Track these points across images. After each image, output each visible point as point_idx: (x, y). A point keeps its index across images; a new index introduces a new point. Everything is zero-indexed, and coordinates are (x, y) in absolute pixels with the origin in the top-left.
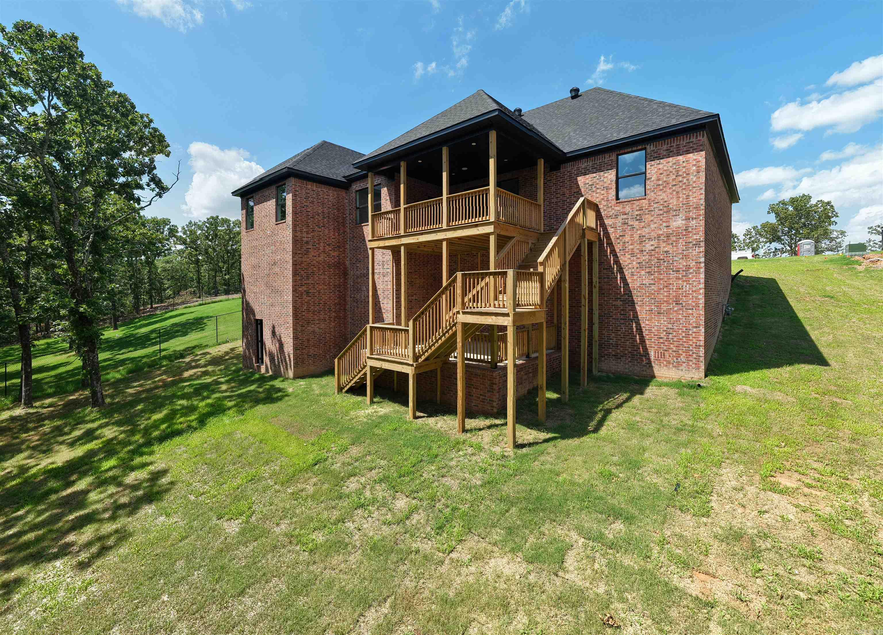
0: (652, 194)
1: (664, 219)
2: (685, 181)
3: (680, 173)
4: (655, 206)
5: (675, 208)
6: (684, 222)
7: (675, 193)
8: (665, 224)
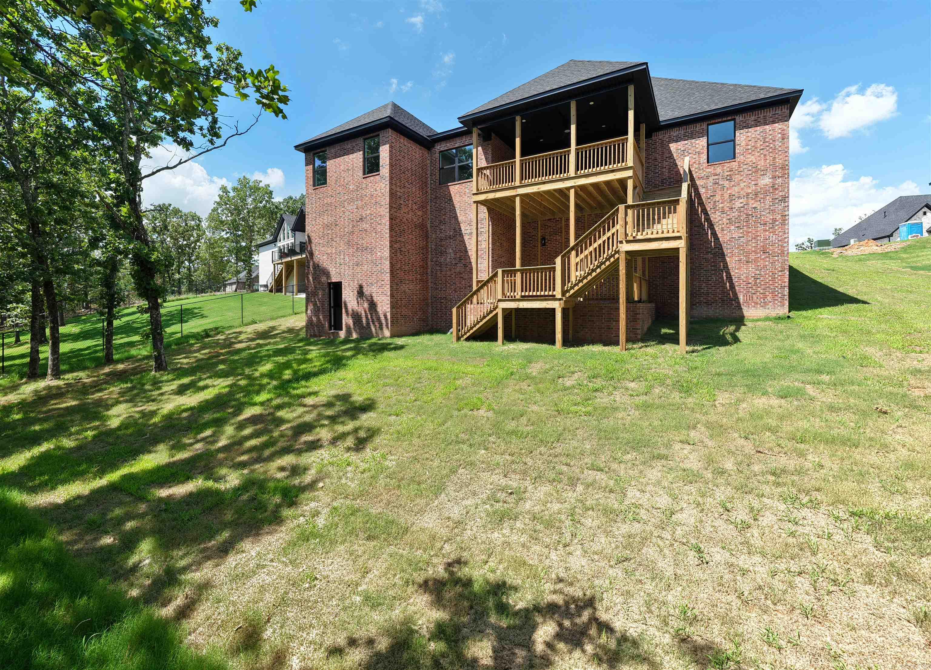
0: (742, 157)
1: (753, 178)
2: (771, 145)
3: (767, 140)
4: (745, 167)
5: (762, 168)
6: (771, 180)
7: (762, 156)
8: (753, 183)
